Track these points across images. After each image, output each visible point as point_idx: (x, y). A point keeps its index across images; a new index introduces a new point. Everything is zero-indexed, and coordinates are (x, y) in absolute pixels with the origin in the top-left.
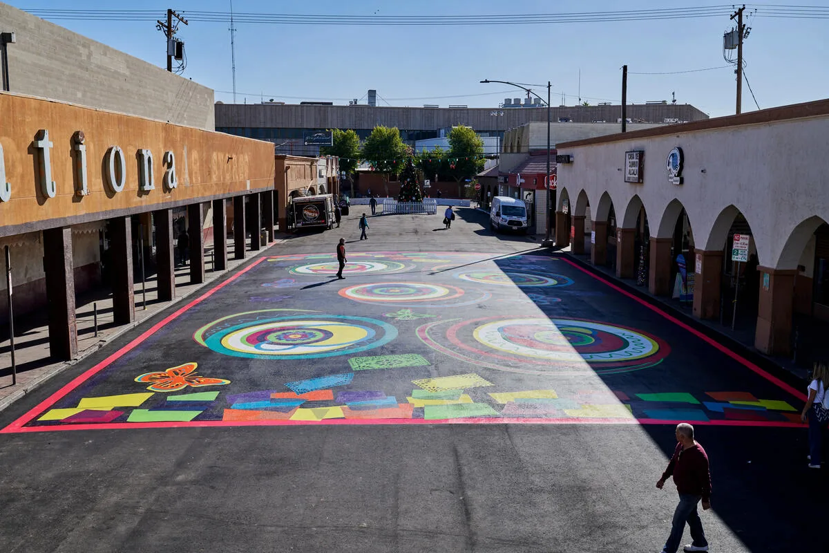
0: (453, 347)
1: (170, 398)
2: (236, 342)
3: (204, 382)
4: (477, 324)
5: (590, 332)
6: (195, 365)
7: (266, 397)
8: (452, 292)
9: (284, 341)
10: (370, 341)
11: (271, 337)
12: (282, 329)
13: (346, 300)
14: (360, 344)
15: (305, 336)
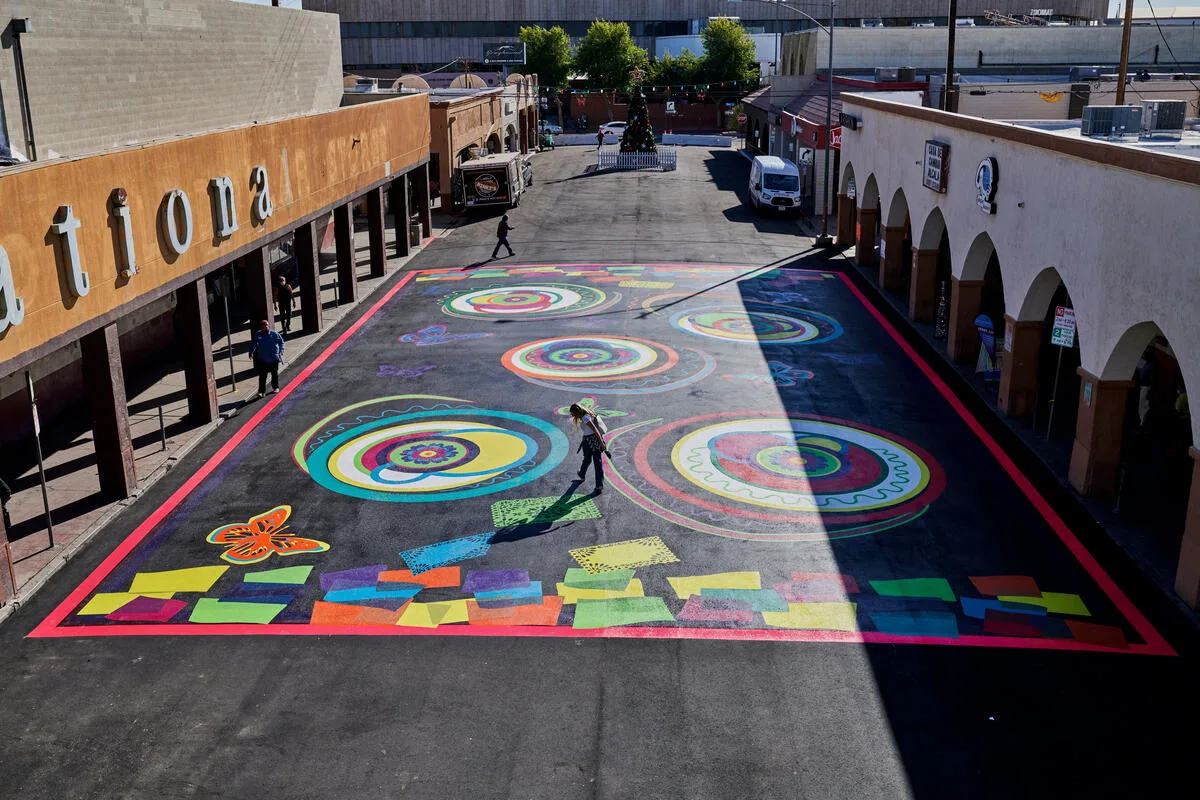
0: (637, 481)
1: (249, 578)
2: (346, 467)
3: (296, 546)
4: (681, 432)
5: (837, 447)
6: (288, 509)
7: (371, 580)
8: (662, 358)
9: (411, 464)
10: (528, 466)
11: (395, 456)
12: (414, 438)
13: (510, 376)
14: (513, 472)
15: (442, 453)
